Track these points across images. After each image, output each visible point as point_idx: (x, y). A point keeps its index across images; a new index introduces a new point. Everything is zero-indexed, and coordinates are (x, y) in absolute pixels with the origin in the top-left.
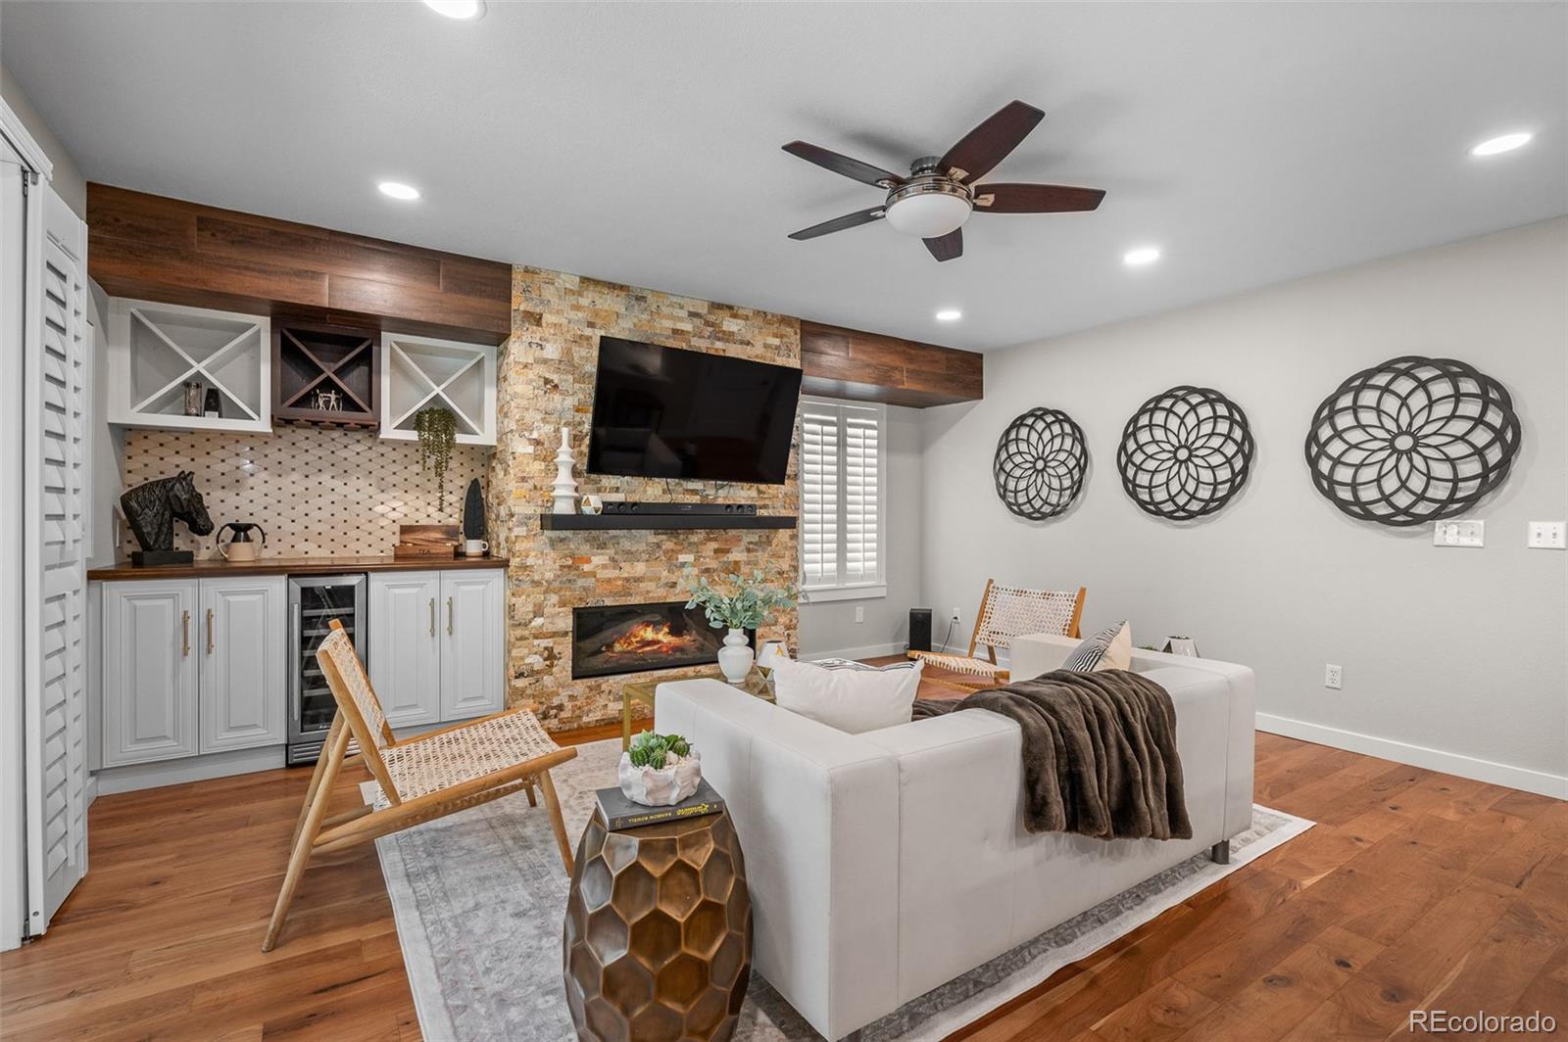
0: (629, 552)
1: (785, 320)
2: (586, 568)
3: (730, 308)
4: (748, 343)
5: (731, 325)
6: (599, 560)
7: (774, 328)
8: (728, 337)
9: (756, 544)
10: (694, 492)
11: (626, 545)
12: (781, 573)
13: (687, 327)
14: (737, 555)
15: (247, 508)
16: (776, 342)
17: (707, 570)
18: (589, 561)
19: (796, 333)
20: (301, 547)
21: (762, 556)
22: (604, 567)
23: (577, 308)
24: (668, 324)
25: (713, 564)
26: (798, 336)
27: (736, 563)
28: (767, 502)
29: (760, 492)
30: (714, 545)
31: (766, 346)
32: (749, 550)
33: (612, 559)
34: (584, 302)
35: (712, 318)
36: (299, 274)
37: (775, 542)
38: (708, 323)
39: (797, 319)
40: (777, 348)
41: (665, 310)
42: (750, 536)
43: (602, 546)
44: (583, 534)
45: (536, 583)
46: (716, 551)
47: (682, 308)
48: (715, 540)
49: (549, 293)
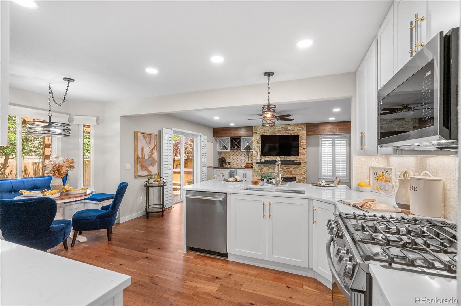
0: (270, 168)
1: (302, 124)
2: (264, 170)
3: (289, 124)
4: (293, 130)
5: (289, 128)
6: (265, 169)
7: (299, 126)
8: (289, 130)
9: (295, 167)
10: (282, 158)
11: (270, 167)
12: (301, 173)
13: (281, 130)
14: (291, 169)
15: (231, 160)
16: (300, 129)
17: (285, 172)
18: (264, 169)
19: (305, 126)
20: (236, 165)
21: (297, 170)
22: (266, 170)
23: (262, 130)
24: (277, 130)
25: (286, 171)
26: (305, 127)
27: (291, 171)
28: (298, 159)
29: (296, 158)
30: (287, 167)
31: (297, 130)
32: (294, 168)
33: (268, 169)
34: (263, 129)
35: (286, 127)
36: (230, 133)
37: (300, 167)
38: (285, 128)
39: (305, 124)
40: (300, 130)
41: (277, 128)
42: (295, 166)
43: (266, 167)
44: (263, 165)
45: (256, 172)
46: (287, 168)
47: (280, 126)
48: (287, 166)
49: (258, 129)
